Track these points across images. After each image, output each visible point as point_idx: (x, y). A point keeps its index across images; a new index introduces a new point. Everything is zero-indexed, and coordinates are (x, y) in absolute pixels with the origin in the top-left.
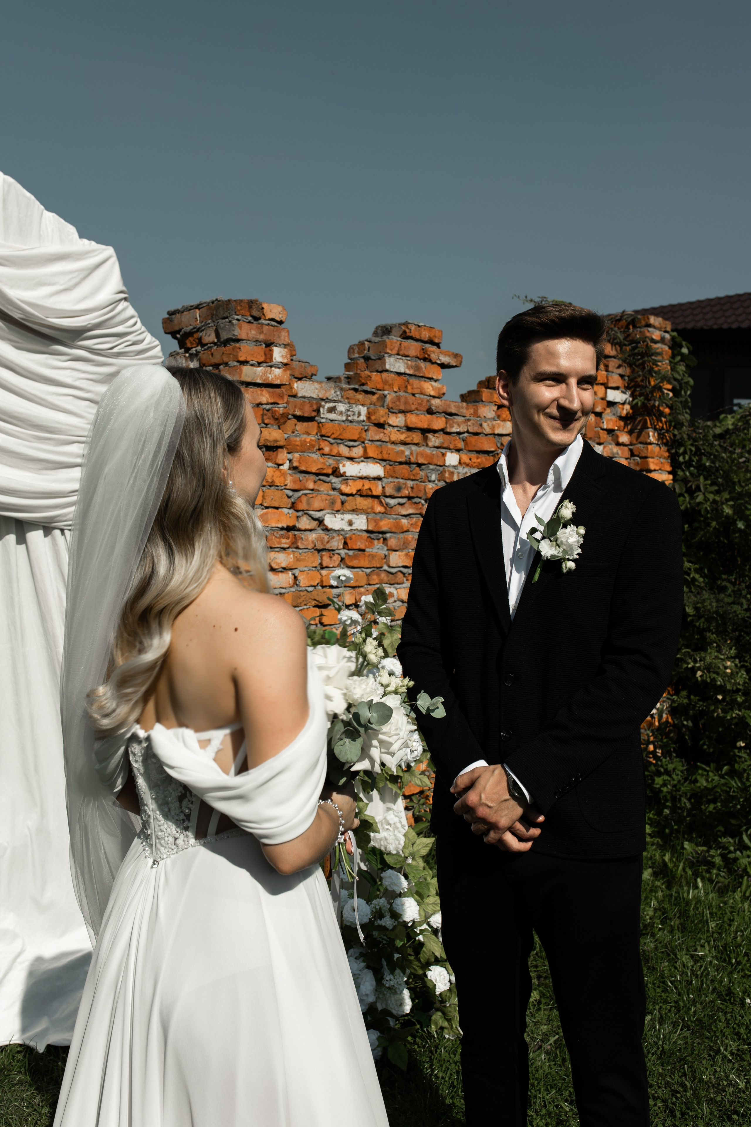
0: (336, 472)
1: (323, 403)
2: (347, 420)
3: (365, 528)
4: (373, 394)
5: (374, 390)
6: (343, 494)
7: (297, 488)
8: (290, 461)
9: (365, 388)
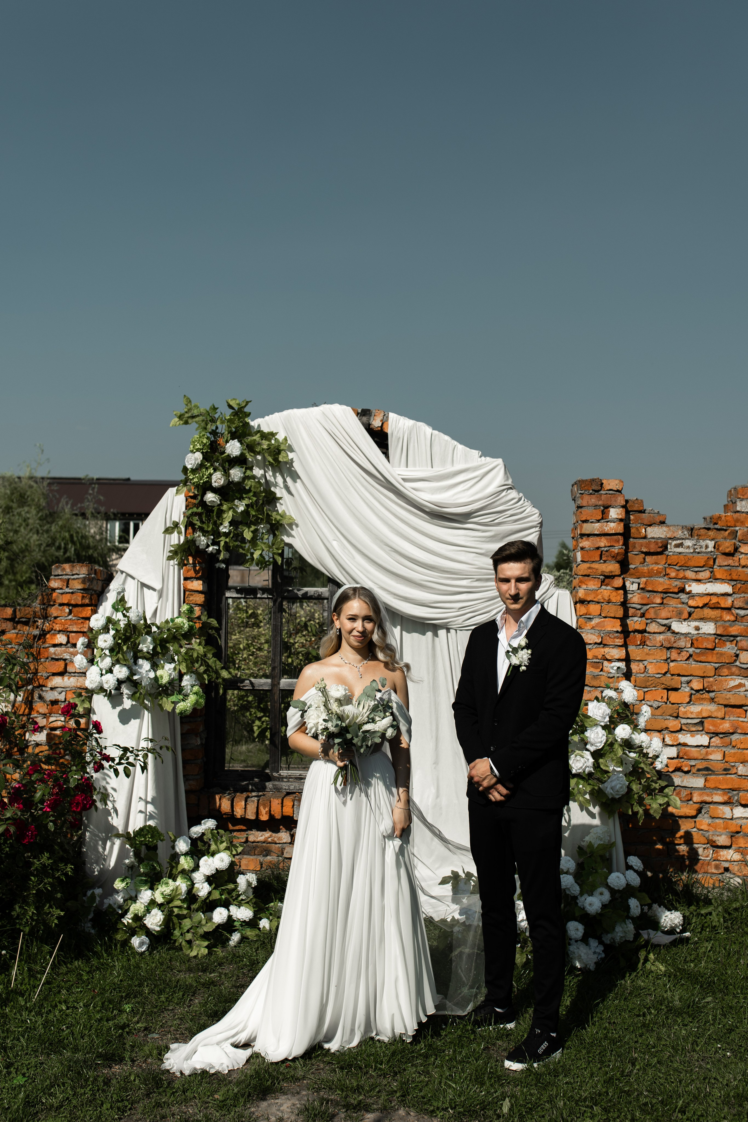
0: (682, 590)
1: (670, 541)
2: (694, 552)
3: (714, 632)
4: (726, 530)
5: (725, 528)
6: (690, 607)
7: (644, 602)
8: (639, 584)
9: (716, 526)
